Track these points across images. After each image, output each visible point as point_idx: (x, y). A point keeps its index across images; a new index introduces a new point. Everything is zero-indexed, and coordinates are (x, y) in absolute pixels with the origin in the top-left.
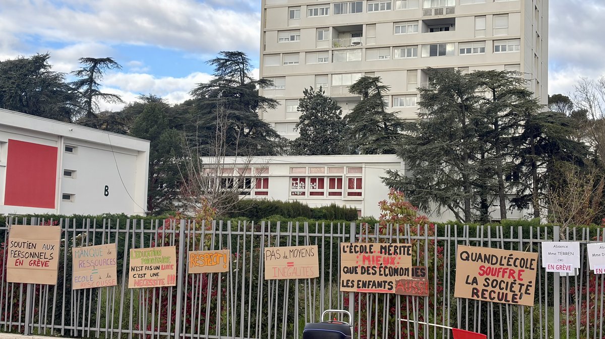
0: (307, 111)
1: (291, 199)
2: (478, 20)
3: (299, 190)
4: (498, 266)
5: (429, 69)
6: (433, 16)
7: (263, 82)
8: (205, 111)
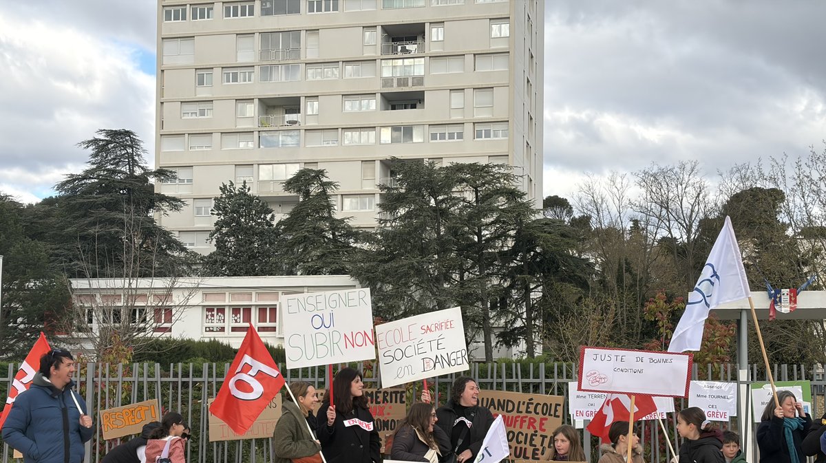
0: (226, 214)
1: (207, 337)
2: (454, 94)
3: (216, 324)
4: (514, 414)
5: (394, 160)
6: (395, 89)
7: (161, 173)
8: (77, 214)
